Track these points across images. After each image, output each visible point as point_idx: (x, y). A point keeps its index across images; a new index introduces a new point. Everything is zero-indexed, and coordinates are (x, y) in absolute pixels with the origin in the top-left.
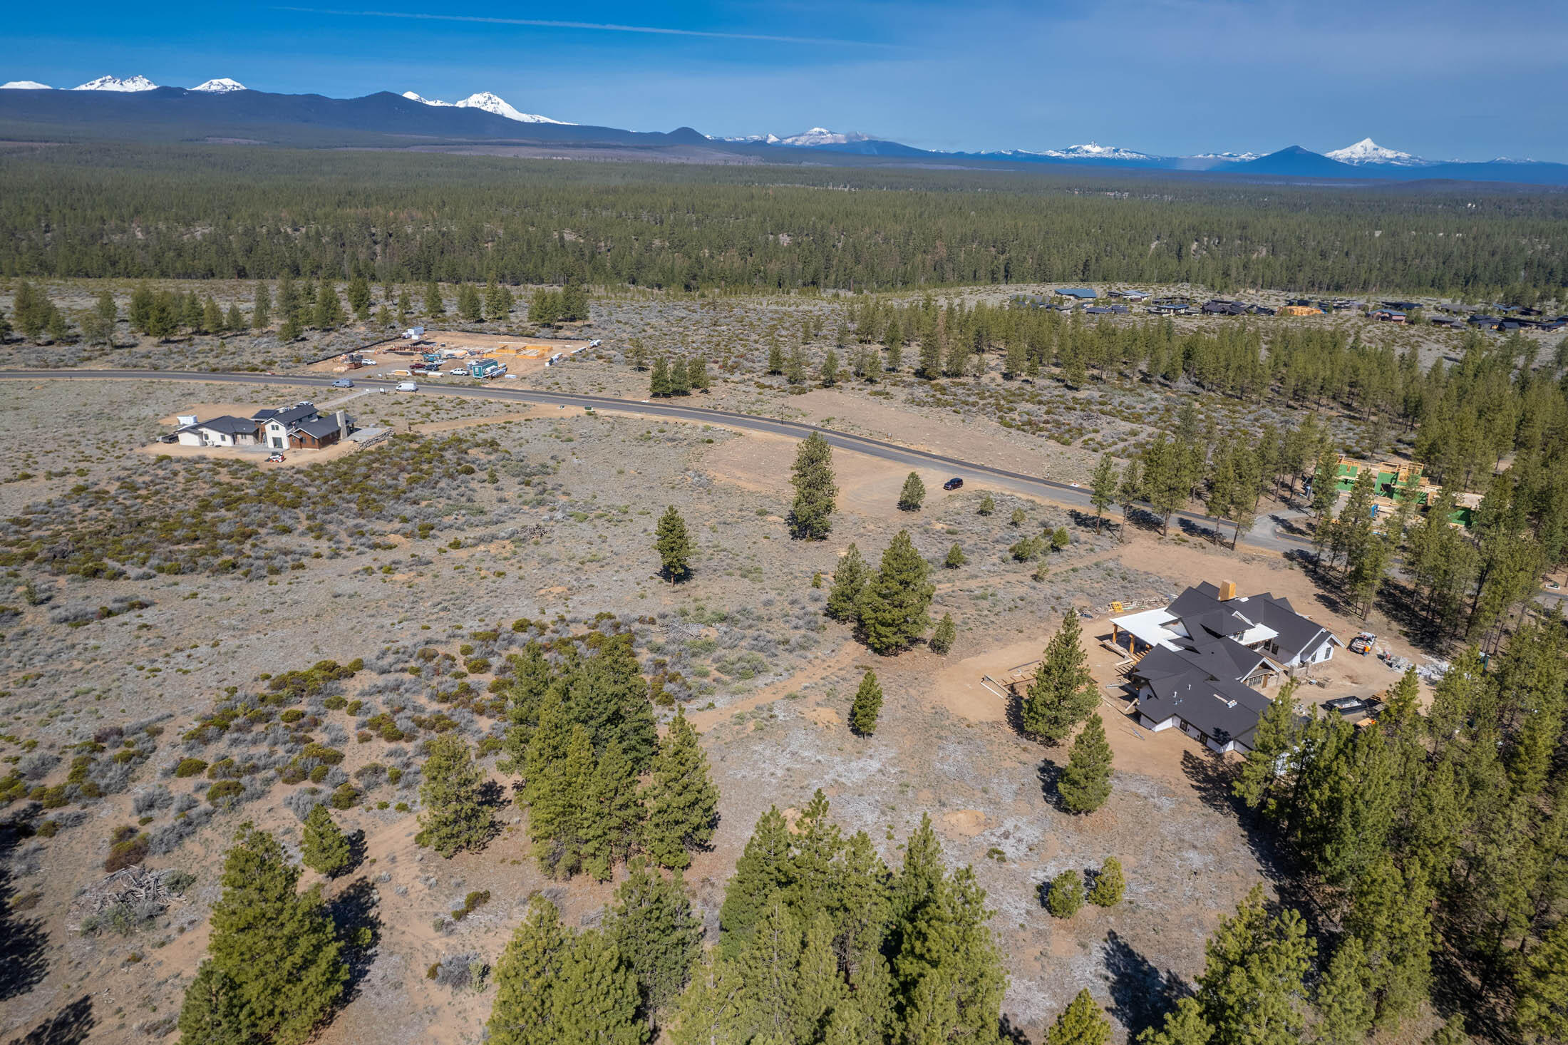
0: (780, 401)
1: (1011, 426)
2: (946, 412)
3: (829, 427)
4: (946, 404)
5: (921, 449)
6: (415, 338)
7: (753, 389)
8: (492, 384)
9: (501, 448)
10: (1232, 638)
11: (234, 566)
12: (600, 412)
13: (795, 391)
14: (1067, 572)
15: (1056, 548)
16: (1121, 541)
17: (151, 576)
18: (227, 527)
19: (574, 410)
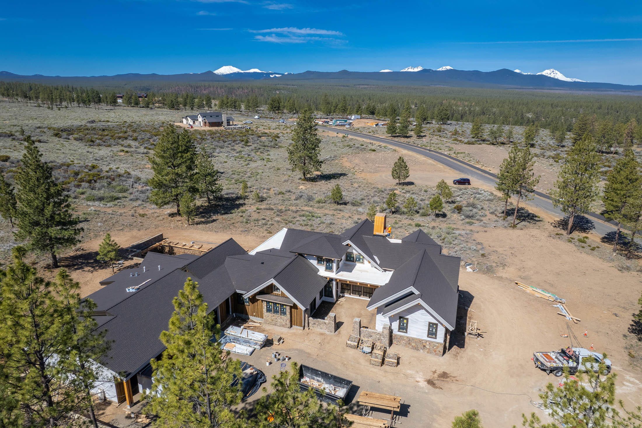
5: (487, 169)
6: (352, 119)
7: (449, 140)
8: (336, 127)
9: (277, 139)
10: (314, 262)
11: (93, 141)
12: (350, 137)
13: (469, 143)
14: (410, 225)
15: (444, 216)
16: (514, 226)
17: (69, 139)
18: (121, 135)
19: (341, 135)
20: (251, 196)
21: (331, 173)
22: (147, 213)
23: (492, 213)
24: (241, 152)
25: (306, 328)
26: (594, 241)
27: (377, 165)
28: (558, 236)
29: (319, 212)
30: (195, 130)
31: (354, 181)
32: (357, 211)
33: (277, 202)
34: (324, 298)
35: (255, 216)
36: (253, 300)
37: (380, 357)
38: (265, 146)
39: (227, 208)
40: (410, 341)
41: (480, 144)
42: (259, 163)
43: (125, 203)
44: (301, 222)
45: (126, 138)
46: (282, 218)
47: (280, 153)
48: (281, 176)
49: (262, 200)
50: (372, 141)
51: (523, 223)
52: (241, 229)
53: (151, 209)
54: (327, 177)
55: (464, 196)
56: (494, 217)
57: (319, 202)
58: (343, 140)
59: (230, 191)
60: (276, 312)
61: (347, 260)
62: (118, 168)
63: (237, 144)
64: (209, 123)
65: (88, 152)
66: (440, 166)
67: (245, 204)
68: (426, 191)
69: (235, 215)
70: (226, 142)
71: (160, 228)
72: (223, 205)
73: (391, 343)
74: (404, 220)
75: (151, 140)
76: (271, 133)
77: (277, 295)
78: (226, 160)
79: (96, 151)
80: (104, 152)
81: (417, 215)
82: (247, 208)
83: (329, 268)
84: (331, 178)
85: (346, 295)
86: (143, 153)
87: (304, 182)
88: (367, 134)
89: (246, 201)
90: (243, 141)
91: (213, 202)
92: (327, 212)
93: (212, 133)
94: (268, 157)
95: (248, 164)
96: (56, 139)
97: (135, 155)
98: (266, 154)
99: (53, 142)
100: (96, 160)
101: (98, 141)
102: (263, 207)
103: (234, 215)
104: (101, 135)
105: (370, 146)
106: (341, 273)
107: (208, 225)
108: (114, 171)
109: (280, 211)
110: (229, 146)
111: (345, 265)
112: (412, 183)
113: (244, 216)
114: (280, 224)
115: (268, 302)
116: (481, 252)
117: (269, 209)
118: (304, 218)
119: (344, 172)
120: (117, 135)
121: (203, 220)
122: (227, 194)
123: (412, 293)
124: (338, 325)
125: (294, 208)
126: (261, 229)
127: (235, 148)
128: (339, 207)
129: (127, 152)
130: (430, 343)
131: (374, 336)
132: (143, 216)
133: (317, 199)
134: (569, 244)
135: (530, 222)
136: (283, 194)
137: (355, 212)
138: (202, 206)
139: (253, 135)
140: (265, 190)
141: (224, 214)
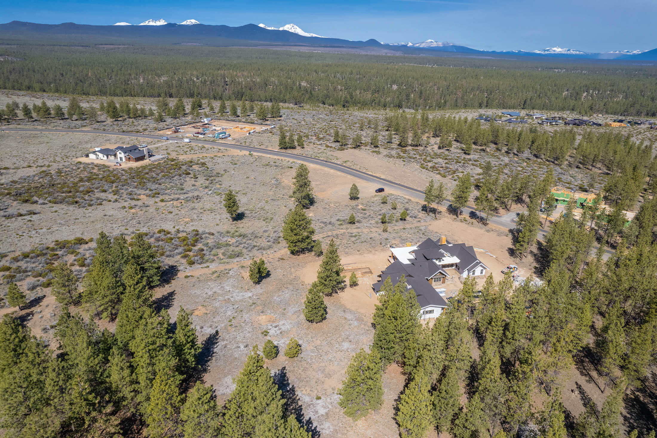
0: (332, 153)
1: (424, 168)
2: (399, 162)
3: (344, 164)
4: (402, 157)
5: (378, 175)
6: (206, 122)
7: (324, 147)
8: (221, 141)
10: (434, 261)
11: (77, 202)
12: (255, 154)
13: (339, 149)
16: (436, 219)
19: (245, 152)
25: (446, 283)
26: (469, 219)
28: (455, 220)
30: (131, 168)
40: (475, 277)
41: (346, 149)
48: (280, 207)
50: (276, 157)
56: (423, 215)
57: (339, 225)
58: (254, 158)
60: (437, 281)
63: (186, 178)
64: (133, 158)
74: (393, 226)
81: (395, 222)
88: (260, 147)
92: (355, 231)
115: (435, 279)
123: (477, 262)
125: (337, 232)
128: (354, 226)
130: (481, 276)
134: (463, 223)
135: (438, 214)
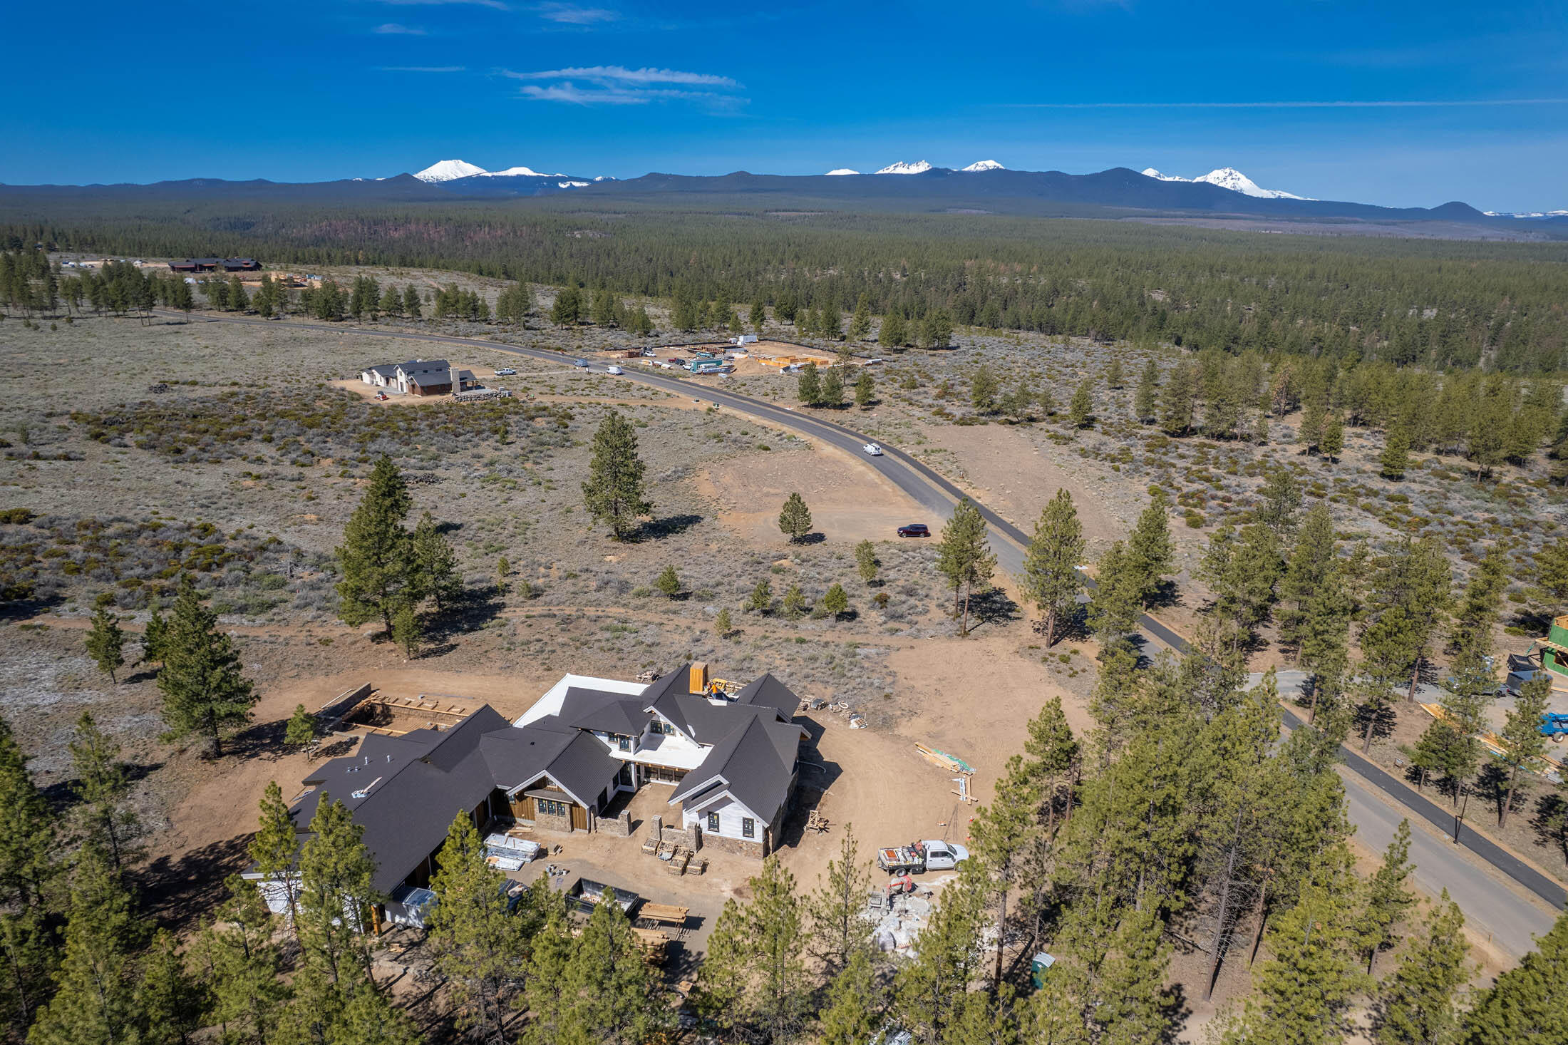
1: (1155, 494)
5: (975, 495)
6: (739, 344)
7: (926, 413)
8: (700, 381)
9: (567, 421)
10: (604, 739)
11: (178, 451)
12: (724, 410)
13: (963, 422)
14: (788, 640)
15: (853, 616)
16: (965, 634)
17: (126, 446)
18: (235, 429)
19: (705, 405)
20: (517, 583)
21: (671, 516)
22: (331, 635)
23: (940, 606)
24: (492, 464)
25: (593, 831)
26: (1086, 658)
27: (765, 490)
28: (1031, 651)
29: (636, 618)
30: (395, 407)
31: (712, 536)
32: (704, 613)
33: (564, 598)
34: (621, 787)
35: (524, 633)
36: (521, 797)
37: (681, 865)
38: (542, 444)
39: (473, 616)
40: (723, 841)
41: (985, 423)
42: (531, 494)
43: (286, 615)
44: (603, 644)
45: (249, 438)
46: (570, 635)
47: (574, 462)
48: (574, 529)
49: (535, 594)
50: (766, 422)
51: (987, 626)
52: (499, 664)
53: (336, 628)
54: (662, 529)
55: (904, 568)
56: (937, 615)
57: (638, 595)
58: (708, 418)
59: (477, 576)
60: (552, 811)
61: (652, 731)
62: (251, 527)
63: (483, 440)
64: (422, 388)
65: (178, 483)
66: (888, 486)
67: (503, 606)
68: (840, 558)
69: (487, 634)
70: (461, 435)
71: (361, 670)
72: (465, 608)
73: (700, 845)
74: (779, 628)
75: (302, 439)
76: (555, 406)
77: (552, 790)
78: (463, 490)
79: (194, 478)
80: (209, 479)
81: (808, 617)
82: (509, 615)
83: (624, 747)
84: (669, 531)
85: (653, 780)
86: (293, 480)
87: (615, 544)
88: (760, 399)
89: (507, 599)
90: (496, 432)
91: (447, 604)
92: (649, 617)
93: (430, 413)
94: (548, 475)
95: (510, 499)
96: (98, 448)
97: (276, 484)
98: (545, 465)
99: (93, 458)
100: (202, 506)
101: (192, 449)
102: (538, 610)
103: (486, 632)
104: (192, 432)
105: (760, 434)
106: (643, 752)
107: (442, 658)
108: (247, 537)
109: (567, 620)
110: (468, 445)
111: (650, 739)
112: (819, 538)
113: (505, 634)
114: (566, 649)
115: (540, 800)
116: (887, 690)
117: (548, 616)
118: (608, 635)
119: (695, 513)
120: (227, 430)
121: (432, 646)
122: (471, 583)
123: (719, 784)
124: (634, 826)
125: (591, 612)
126: (534, 663)
127: (480, 451)
128: (675, 604)
129: (258, 477)
130: (747, 843)
131: (678, 839)
132: (326, 642)
133: (637, 588)
134: (1041, 666)
135: (997, 622)
136: (575, 576)
137: (700, 615)
138: (428, 614)
139: (517, 413)
140: (542, 570)
141: (470, 630)
